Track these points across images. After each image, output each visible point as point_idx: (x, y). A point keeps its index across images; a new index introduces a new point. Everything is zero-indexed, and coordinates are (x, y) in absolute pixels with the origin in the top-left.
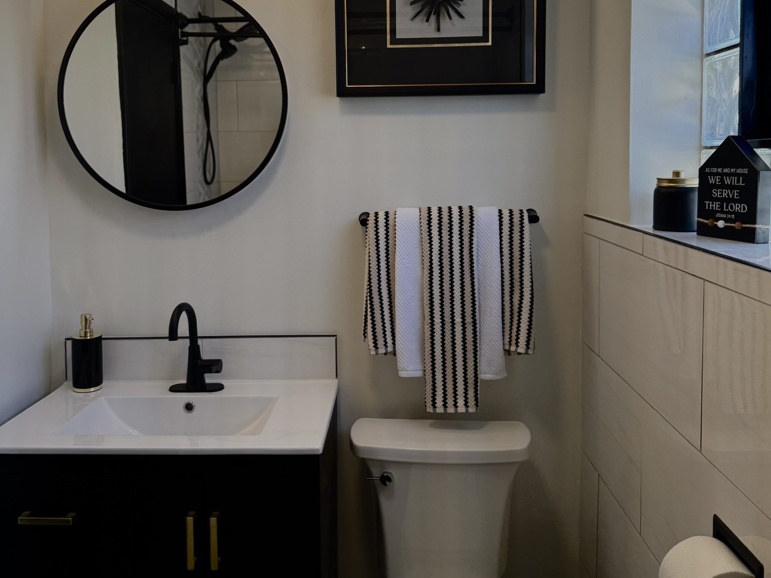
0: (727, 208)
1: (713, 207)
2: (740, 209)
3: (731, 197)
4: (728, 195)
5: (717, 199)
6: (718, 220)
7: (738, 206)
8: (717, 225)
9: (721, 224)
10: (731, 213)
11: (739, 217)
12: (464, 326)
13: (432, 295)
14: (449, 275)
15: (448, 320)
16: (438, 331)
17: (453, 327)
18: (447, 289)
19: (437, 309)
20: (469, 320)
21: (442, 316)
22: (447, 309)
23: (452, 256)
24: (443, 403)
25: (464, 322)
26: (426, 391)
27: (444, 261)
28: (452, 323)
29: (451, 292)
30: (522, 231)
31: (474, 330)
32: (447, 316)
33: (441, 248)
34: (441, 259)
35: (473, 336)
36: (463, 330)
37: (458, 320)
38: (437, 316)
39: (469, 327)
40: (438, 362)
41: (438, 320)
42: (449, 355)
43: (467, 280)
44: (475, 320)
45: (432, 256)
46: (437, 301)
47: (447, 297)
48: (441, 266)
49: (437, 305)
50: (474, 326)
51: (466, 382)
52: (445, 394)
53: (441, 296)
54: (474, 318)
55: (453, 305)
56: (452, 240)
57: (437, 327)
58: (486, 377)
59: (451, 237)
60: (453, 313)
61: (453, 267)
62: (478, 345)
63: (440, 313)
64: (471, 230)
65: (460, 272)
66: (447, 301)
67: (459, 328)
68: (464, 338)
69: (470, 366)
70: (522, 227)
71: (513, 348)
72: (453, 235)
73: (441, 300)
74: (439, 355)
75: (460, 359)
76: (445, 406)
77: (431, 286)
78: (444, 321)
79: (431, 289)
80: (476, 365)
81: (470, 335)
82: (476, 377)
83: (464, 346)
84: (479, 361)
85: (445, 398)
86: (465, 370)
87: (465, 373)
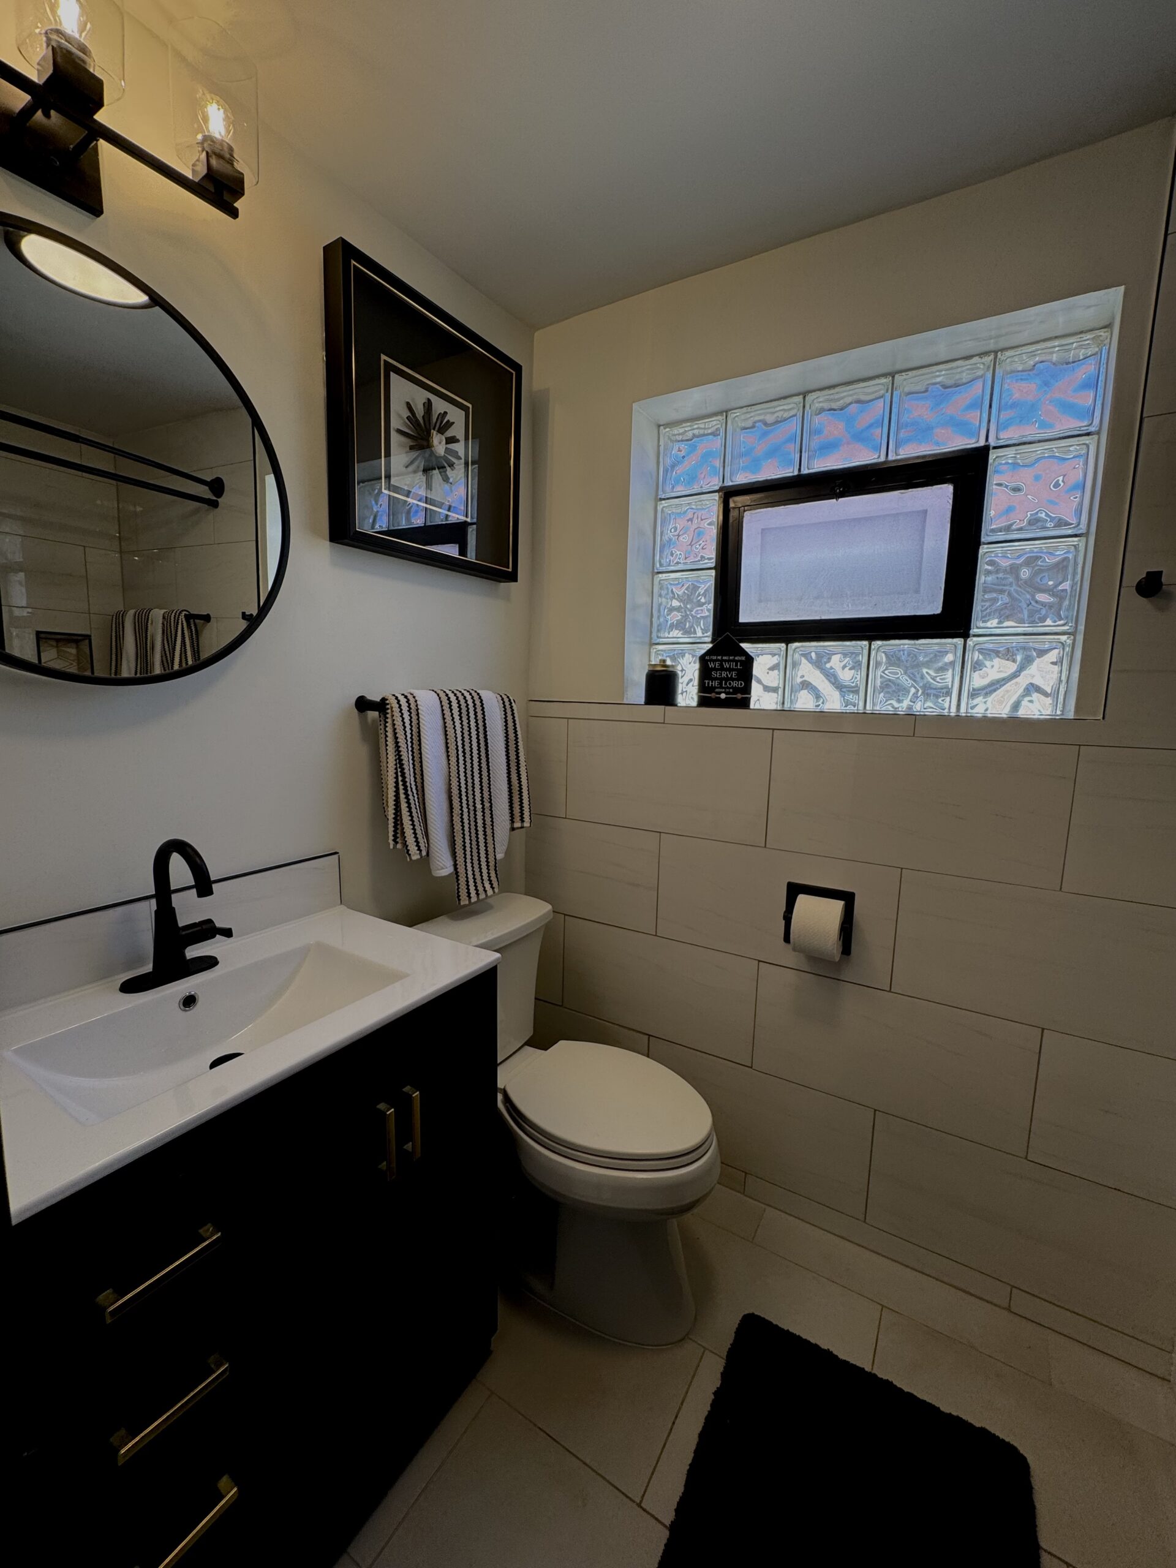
0: (726, 684)
1: (712, 685)
2: (738, 685)
3: (729, 676)
4: (727, 675)
5: (716, 679)
6: (720, 693)
7: (736, 683)
8: (720, 697)
9: (723, 696)
10: (729, 688)
11: (736, 690)
12: (483, 812)
13: (460, 783)
14: (470, 761)
15: (472, 808)
16: (466, 821)
17: (475, 815)
18: (469, 776)
19: (464, 798)
20: (487, 805)
21: (468, 804)
22: (471, 797)
23: (471, 741)
24: (475, 892)
25: (483, 808)
26: (458, 884)
27: (465, 747)
28: (475, 810)
29: (472, 779)
30: (513, 714)
31: (491, 814)
32: (471, 803)
33: (463, 734)
34: (463, 745)
35: (490, 819)
36: (483, 816)
37: (479, 806)
38: (465, 805)
39: (487, 812)
40: (468, 853)
41: (465, 810)
42: (474, 843)
43: (484, 765)
44: (491, 804)
45: (457, 742)
46: (463, 790)
47: (470, 784)
48: (464, 752)
49: (464, 794)
50: (491, 810)
51: (488, 866)
52: (475, 882)
53: (466, 784)
54: (490, 802)
55: (474, 792)
56: (470, 725)
57: (465, 816)
58: (500, 856)
59: (469, 721)
60: (475, 800)
61: (472, 753)
62: (494, 828)
63: (466, 802)
64: (483, 714)
65: (478, 758)
66: (470, 788)
67: (479, 814)
68: (484, 824)
69: (490, 849)
70: (512, 710)
71: (517, 825)
72: (470, 719)
73: (466, 788)
74: (468, 845)
75: (482, 844)
76: (478, 894)
77: (459, 775)
78: (469, 809)
79: (458, 777)
80: (494, 848)
81: (488, 820)
82: (495, 859)
83: (485, 831)
84: (495, 843)
85: (476, 886)
86: (487, 854)
87: (487, 858)
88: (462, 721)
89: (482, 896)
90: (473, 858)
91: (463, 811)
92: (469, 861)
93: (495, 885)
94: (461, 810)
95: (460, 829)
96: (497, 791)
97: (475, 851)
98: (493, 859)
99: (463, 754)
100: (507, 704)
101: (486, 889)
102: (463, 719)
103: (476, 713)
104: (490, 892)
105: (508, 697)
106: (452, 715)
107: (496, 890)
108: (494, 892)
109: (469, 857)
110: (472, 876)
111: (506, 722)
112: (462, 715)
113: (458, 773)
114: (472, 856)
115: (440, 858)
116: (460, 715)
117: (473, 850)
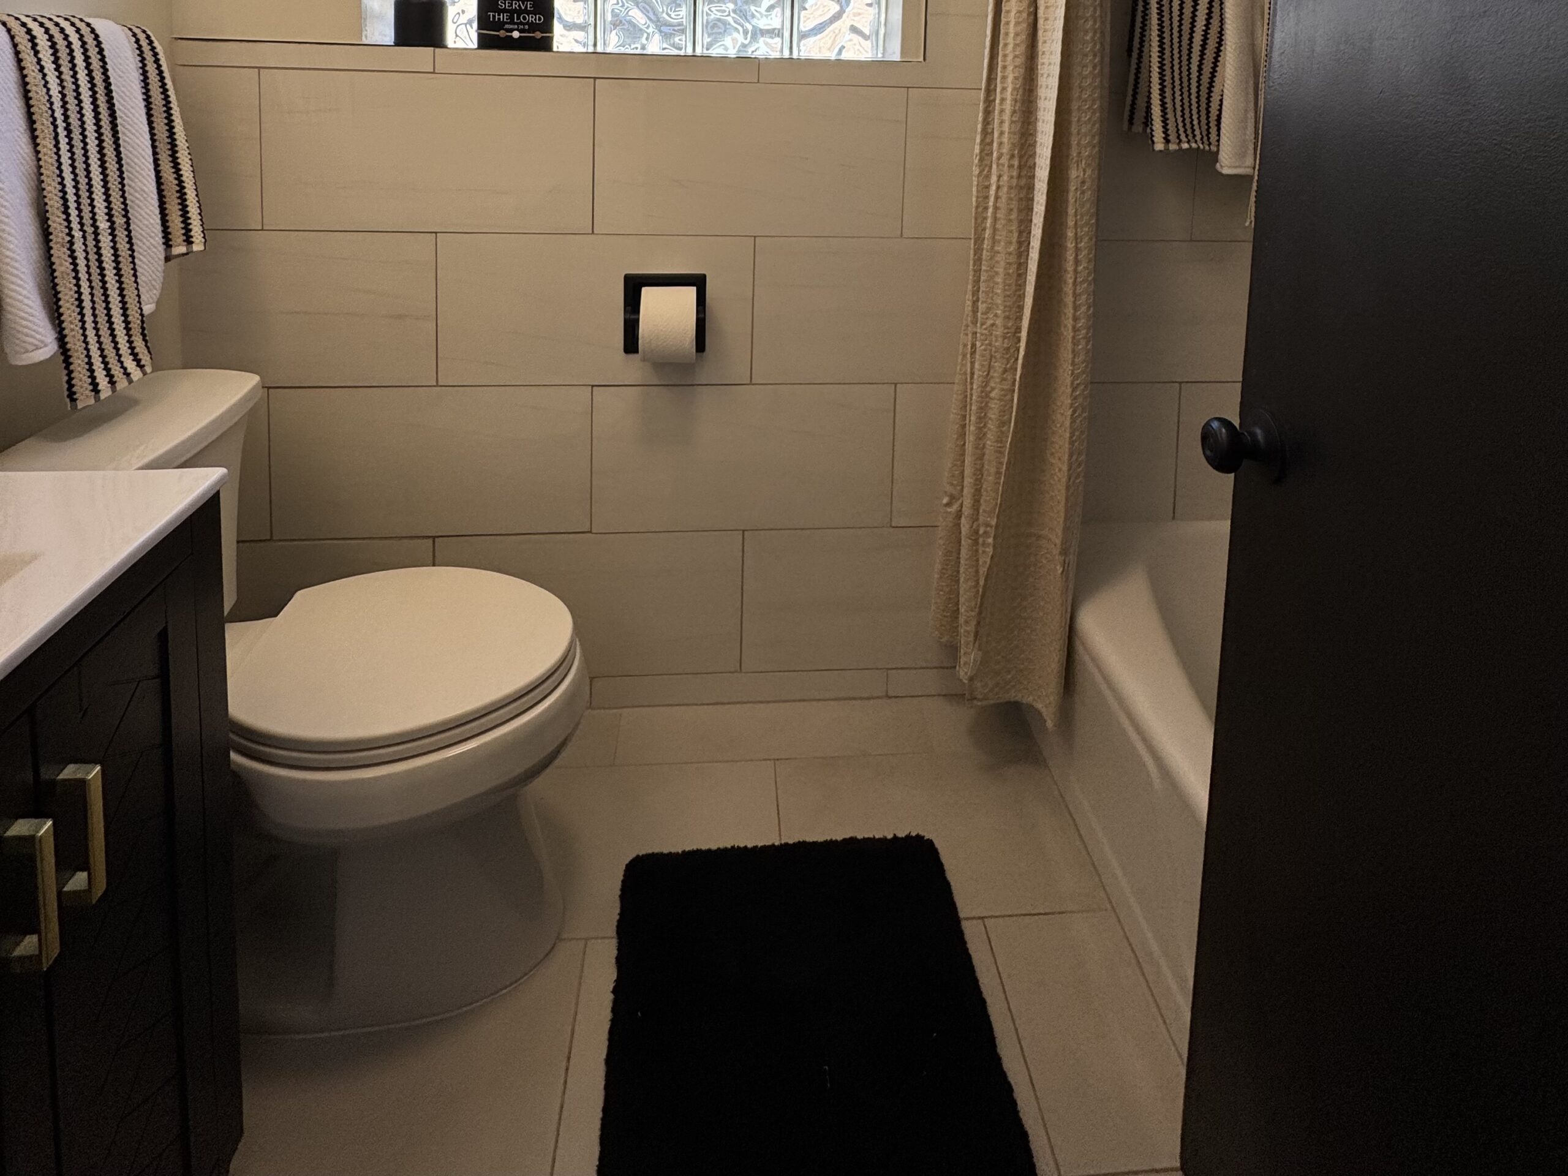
0: (518, 18)
1: (499, 19)
2: (535, 20)
3: (523, 8)
4: (519, 6)
5: (504, 11)
6: (511, 31)
7: (532, 17)
9: (516, 34)
10: (524, 24)
11: (533, 27)
12: (113, 234)
13: (64, 186)
14: (82, 145)
15: (89, 230)
16: (80, 255)
17: (97, 241)
18: (81, 173)
19: (73, 212)
20: (119, 221)
21: (82, 224)
22: (86, 209)
23: (81, 108)
24: (107, 379)
25: (112, 228)
26: (70, 372)
27: (71, 120)
28: (96, 233)
29: (88, 176)
30: (157, 61)
31: (129, 236)
32: (87, 221)
33: (64, 96)
34: (66, 117)
35: (128, 246)
36: (113, 241)
37: (103, 225)
38: (75, 226)
39: (121, 234)
40: (88, 312)
41: (77, 234)
42: (98, 292)
43: (110, 152)
44: (128, 219)
45: (53, 111)
46: (71, 198)
47: (83, 187)
48: (68, 129)
49: (72, 205)
50: (128, 230)
51: (128, 329)
52: (105, 363)
53: (76, 187)
54: (126, 216)
55: (92, 200)
56: (77, 80)
57: (78, 246)
58: (148, 309)
59: (76, 73)
60: (94, 214)
61: (84, 130)
62: (136, 261)
63: (78, 219)
64: (103, 59)
65: (96, 138)
66: (84, 194)
67: (105, 240)
68: (116, 255)
69: (131, 299)
70: (155, 54)
71: (179, 249)
72: (77, 69)
73: (77, 195)
74: (86, 297)
75: (113, 292)
76: (112, 383)
77: (61, 171)
78: (84, 232)
79: (60, 176)
80: (139, 296)
81: (123, 246)
82: (142, 315)
83: (118, 269)
84: (140, 287)
85: (107, 369)
86: (124, 309)
87: (125, 315)
88: (61, 73)
89: (122, 383)
90: (98, 319)
91: (73, 237)
92: (89, 325)
93: (145, 359)
94: (69, 234)
95: (69, 271)
96: (137, 195)
97: (100, 307)
98: (138, 315)
99: (65, 133)
100: (144, 43)
101: (129, 370)
102: (62, 69)
103: (87, 59)
104: (136, 374)
105: (144, 32)
106: (39, 61)
107: (148, 369)
108: (145, 374)
109: (89, 319)
110: (99, 353)
111: (145, 73)
112: (61, 62)
113: (59, 168)
114: (95, 315)
115: (29, 329)
116: (56, 61)
117: (96, 306)
